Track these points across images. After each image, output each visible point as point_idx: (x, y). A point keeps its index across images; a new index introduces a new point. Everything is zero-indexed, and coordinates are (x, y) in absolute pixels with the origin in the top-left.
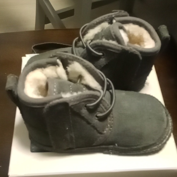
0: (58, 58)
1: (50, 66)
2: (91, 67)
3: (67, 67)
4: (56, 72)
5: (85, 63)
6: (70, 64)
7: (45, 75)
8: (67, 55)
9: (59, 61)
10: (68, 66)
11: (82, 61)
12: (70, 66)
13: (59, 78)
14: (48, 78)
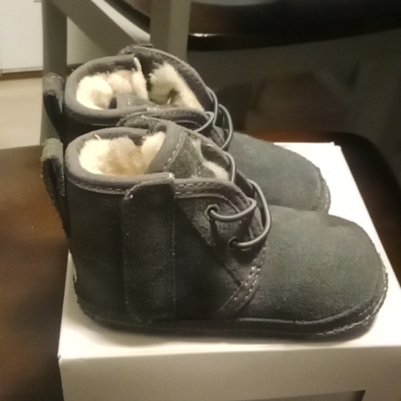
0: (135, 56)
1: (120, 69)
2: (193, 75)
3: (150, 75)
4: (131, 82)
5: (183, 66)
6: (157, 68)
7: (110, 84)
8: (152, 52)
9: (136, 61)
10: (152, 72)
11: (178, 62)
12: (156, 71)
13: (134, 93)
14: (115, 92)
